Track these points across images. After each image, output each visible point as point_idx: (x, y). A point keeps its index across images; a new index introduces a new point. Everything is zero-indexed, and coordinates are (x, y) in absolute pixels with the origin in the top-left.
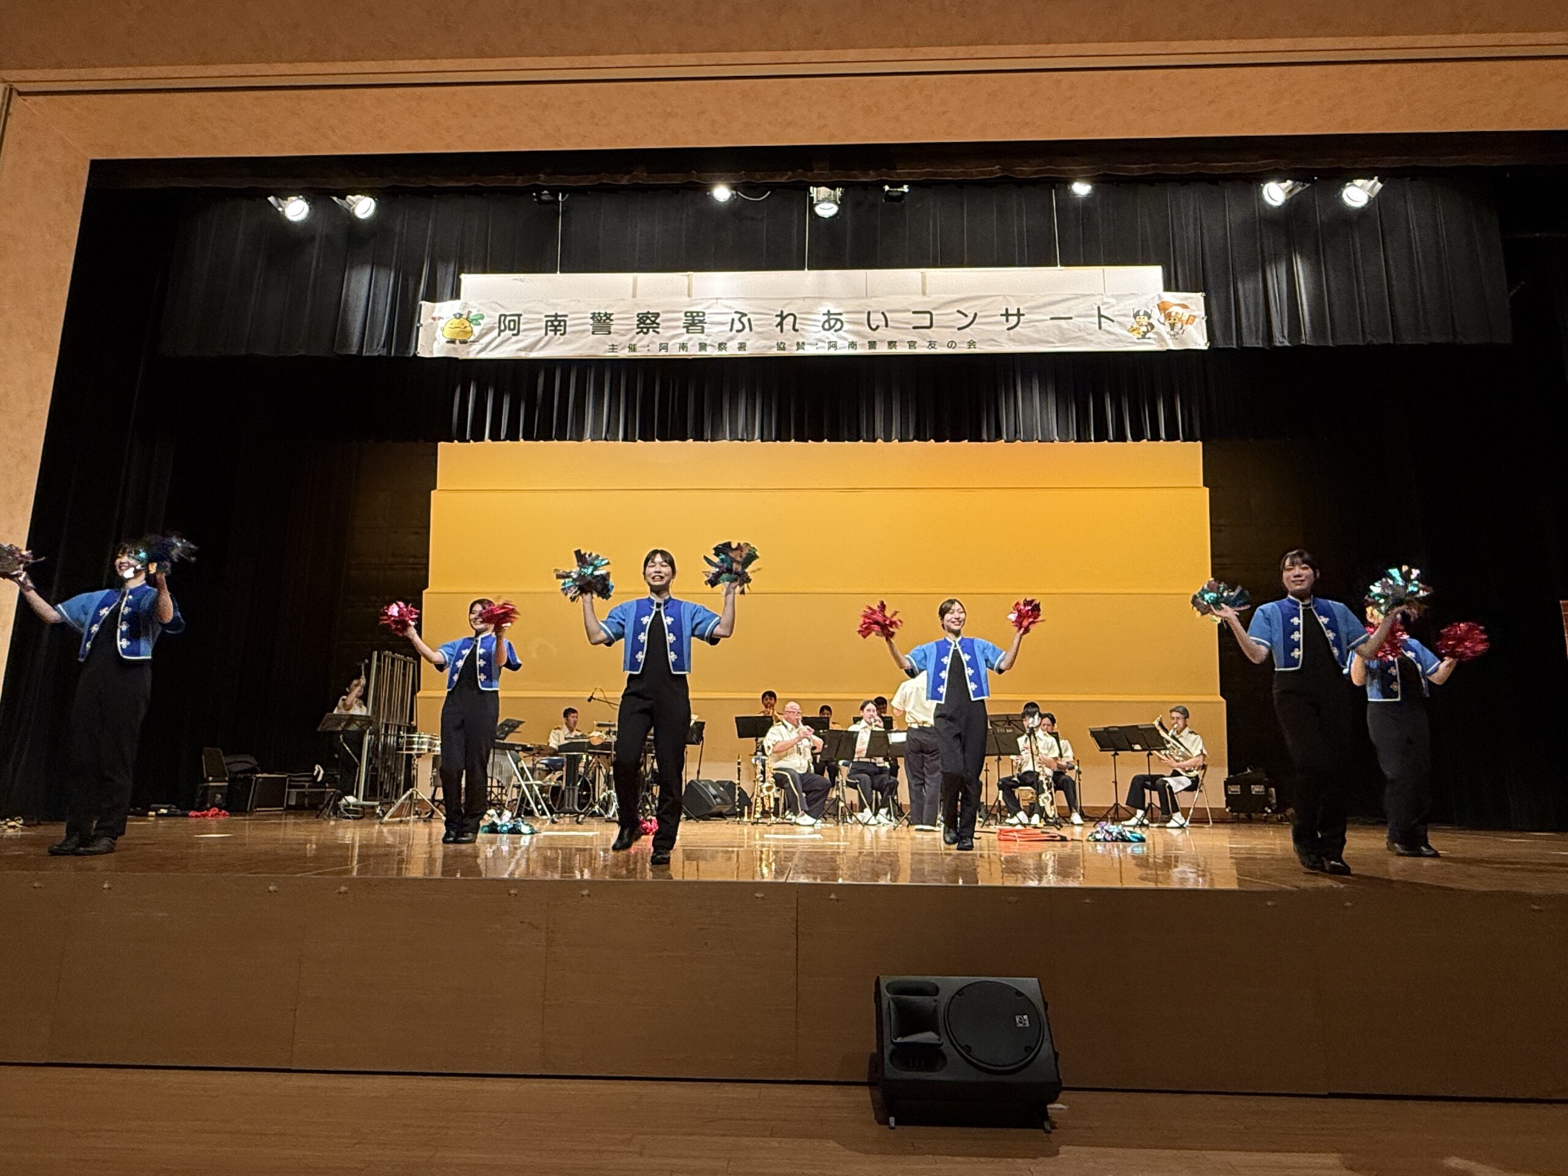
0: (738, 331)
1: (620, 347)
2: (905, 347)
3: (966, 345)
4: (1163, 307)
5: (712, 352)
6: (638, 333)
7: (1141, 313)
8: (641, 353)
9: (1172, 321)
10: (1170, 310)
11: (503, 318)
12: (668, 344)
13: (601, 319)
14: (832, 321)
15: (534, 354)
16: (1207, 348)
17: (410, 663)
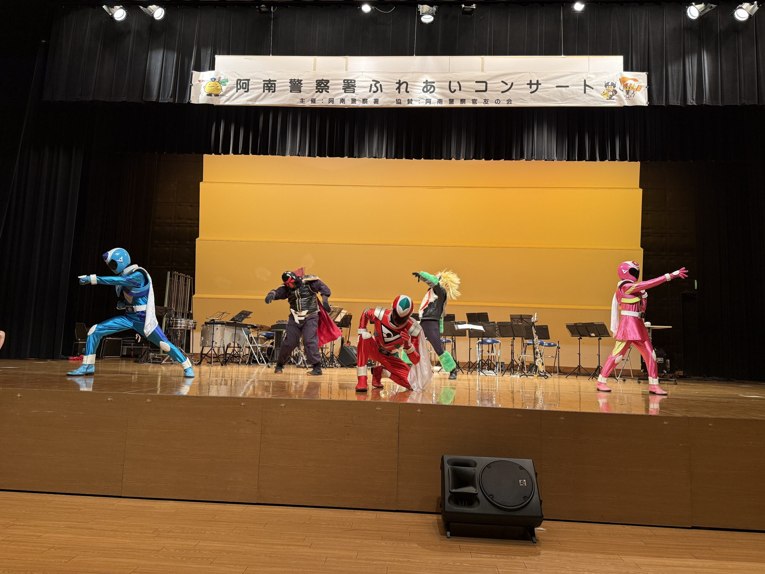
0: (374, 92)
1: (306, 100)
2: (470, 102)
3: (506, 102)
4: (623, 81)
5: (359, 104)
6: (316, 92)
7: (610, 84)
8: (318, 104)
9: (627, 89)
10: (627, 82)
11: (239, 81)
12: (333, 99)
13: (295, 83)
14: (428, 87)
15: (257, 103)
16: (647, 105)
17: (188, 278)
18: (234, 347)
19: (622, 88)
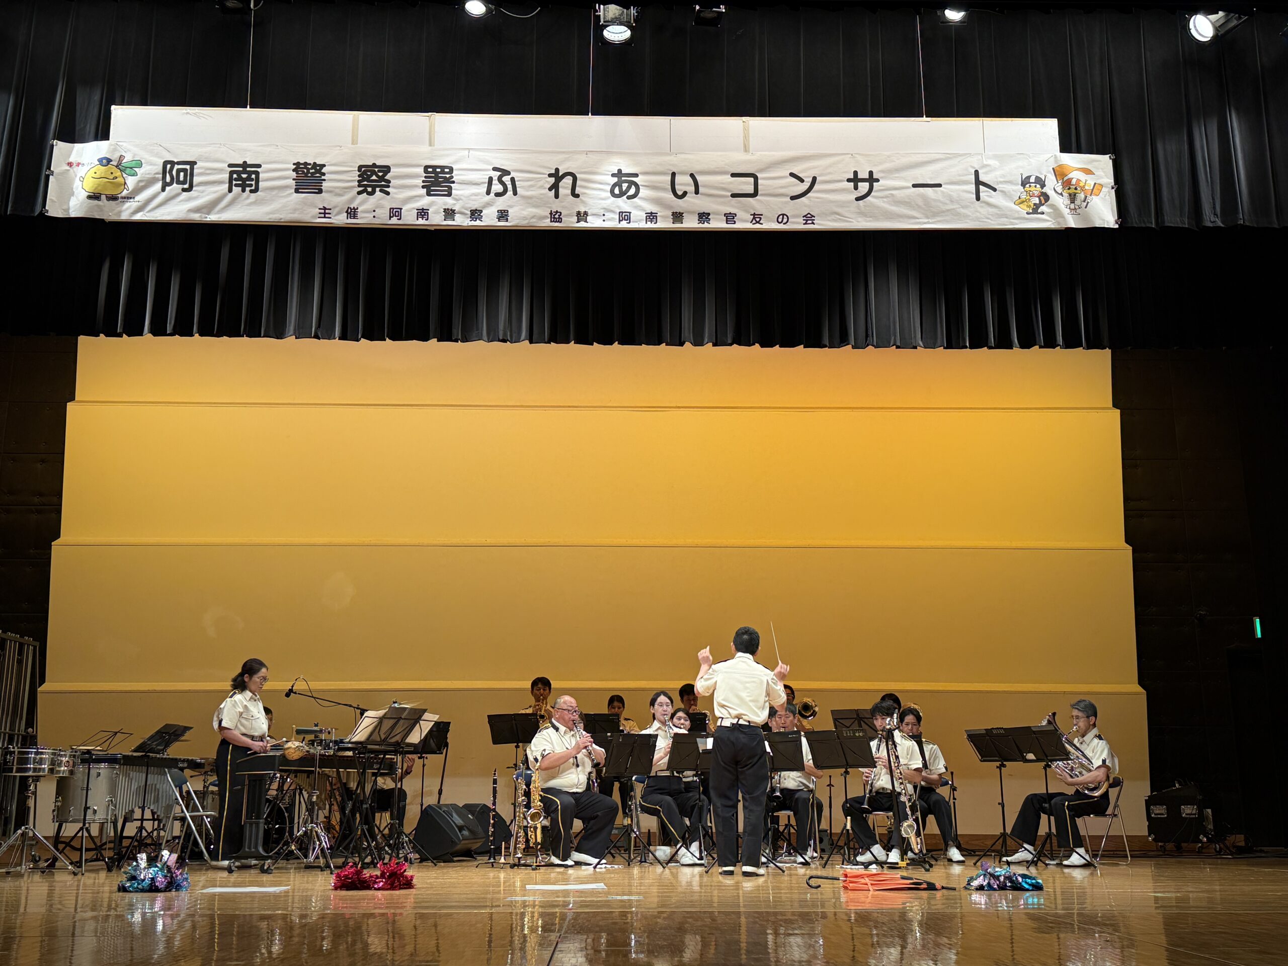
0: (498, 195)
1: (334, 212)
2: (721, 220)
3: (801, 220)
4: (1060, 173)
5: (462, 221)
6: (359, 193)
7: (1032, 180)
8: (364, 219)
9: (1071, 191)
10: (1070, 176)
11: (169, 166)
12: (401, 209)
13: (308, 172)
14: (623, 185)
15: (213, 217)
16: (1117, 226)
17: (28, 645)
18: (142, 820)
19: (1059, 190)
